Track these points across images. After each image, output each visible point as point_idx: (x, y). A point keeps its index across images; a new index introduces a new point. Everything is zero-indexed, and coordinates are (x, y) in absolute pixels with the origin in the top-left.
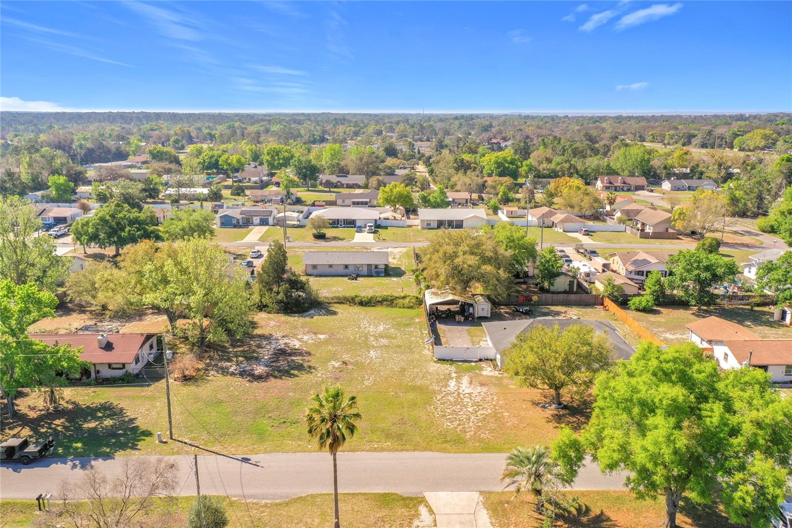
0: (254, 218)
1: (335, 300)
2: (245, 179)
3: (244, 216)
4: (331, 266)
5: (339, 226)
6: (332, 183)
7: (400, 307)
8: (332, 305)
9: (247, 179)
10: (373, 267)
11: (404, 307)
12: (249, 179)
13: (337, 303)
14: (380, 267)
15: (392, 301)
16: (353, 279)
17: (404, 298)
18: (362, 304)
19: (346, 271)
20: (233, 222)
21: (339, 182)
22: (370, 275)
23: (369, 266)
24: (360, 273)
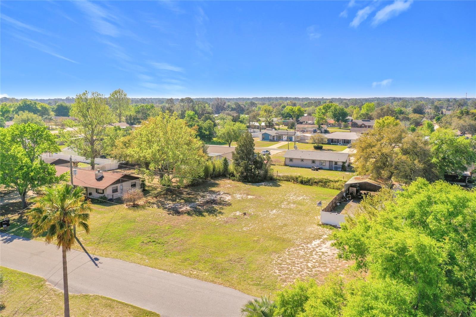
0: (284, 136)
1: (285, 179)
2: (304, 122)
3: (277, 134)
4: (302, 160)
5: (338, 144)
6: (358, 125)
7: (330, 188)
8: (281, 181)
9: (306, 122)
10: (334, 163)
11: (334, 188)
12: (307, 122)
13: (286, 181)
14: (339, 164)
15: (325, 183)
16: (314, 170)
17: (336, 182)
18: (302, 182)
19: (313, 165)
20: (270, 138)
21: (363, 124)
22: (330, 169)
23: (330, 162)
24: (323, 167)
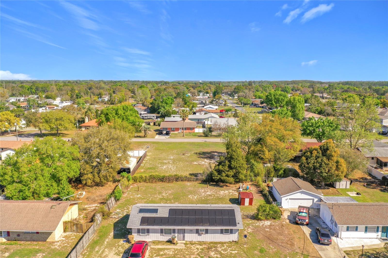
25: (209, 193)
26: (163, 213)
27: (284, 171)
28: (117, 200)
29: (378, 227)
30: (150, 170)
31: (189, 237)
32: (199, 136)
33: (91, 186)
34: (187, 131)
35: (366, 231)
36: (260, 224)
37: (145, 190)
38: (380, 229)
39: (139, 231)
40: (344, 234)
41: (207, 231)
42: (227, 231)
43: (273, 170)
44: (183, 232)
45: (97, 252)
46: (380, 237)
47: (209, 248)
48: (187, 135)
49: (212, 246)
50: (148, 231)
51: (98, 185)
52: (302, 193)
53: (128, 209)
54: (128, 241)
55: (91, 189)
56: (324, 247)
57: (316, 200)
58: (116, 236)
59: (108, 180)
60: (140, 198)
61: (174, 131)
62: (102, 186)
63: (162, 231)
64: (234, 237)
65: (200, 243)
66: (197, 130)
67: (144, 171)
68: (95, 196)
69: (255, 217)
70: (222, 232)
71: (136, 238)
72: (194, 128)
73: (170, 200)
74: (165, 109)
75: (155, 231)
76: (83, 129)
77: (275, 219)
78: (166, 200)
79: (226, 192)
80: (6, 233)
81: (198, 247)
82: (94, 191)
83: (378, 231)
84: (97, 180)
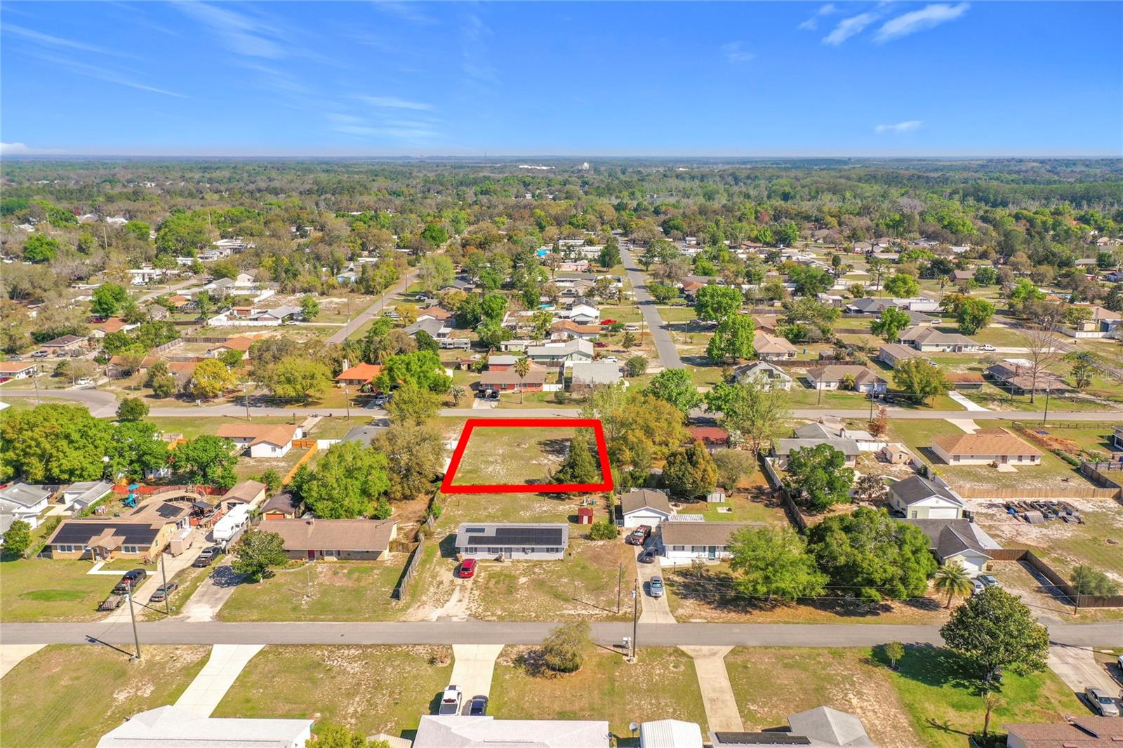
25: (545, 509)
26: (490, 532)
27: (644, 480)
28: (436, 518)
29: (705, 547)
30: (471, 475)
31: (516, 556)
32: (548, 402)
33: (400, 500)
34: (529, 389)
35: (693, 550)
36: (592, 543)
37: (467, 505)
38: (707, 549)
39: (467, 550)
40: (671, 553)
41: (533, 550)
42: (552, 550)
43: (630, 478)
44: (510, 550)
45: (429, 569)
46: (707, 556)
47: (535, 566)
48: (527, 399)
49: (538, 563)
50: (476, 550)
51: (405, 497)
52: (647, 510)
53: (450, 528)
54: (457, 559)
55: (399, 503)
56: (645, 564)
57: (663, 518)
58: (443, 555)
59: (419, 491)
60: (462, 515)
61: (505, 389)
62: (413, 499)
63: (489, 550)
64: (560, 556)
65: (527, 561)
66: (546, 388)
67: (463, 477)
68: (407, 513)
69: (589, 537)
70: (548, 550)
71: (464, 556)
72: (540, 385)
73: (498, 517)
74: (489, 330)
75: (482, 550)
76: (343, 385)
77: (610, 538)
78: (491, 518)
79: (567, 507)
80: (319, 553)
81: (524, 564)
82: (404, 506)
83: (705, 551)
84: (408, 492)
